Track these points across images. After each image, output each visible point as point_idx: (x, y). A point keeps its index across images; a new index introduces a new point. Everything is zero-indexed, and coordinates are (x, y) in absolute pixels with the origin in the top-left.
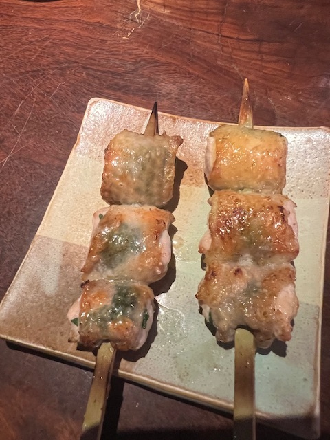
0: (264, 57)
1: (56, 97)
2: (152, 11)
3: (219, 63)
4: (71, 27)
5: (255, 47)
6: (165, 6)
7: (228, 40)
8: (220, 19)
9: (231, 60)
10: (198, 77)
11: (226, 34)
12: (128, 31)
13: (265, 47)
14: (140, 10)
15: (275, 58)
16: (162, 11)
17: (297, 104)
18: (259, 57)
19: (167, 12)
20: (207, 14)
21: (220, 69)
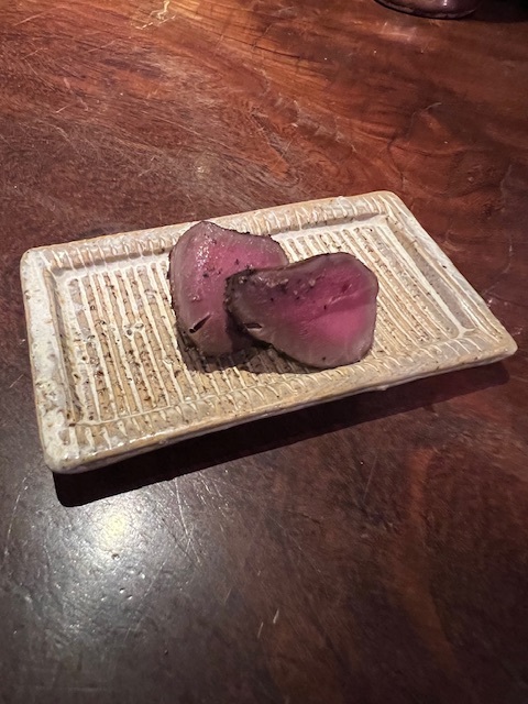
0: (301, 70)
1: (30, 58)
2: (181, 15)
3: (245, 65)
4: (75, 8)
5: (293, 61)
6: (197, 13)
7: (263, 51)
8: (259, 34)
9: (260, 65)
10: (216, 71)
11: (262, 46)
12: (144, 24)
13: (304, 63)
14: (165, 11)
15: (312, 73)
16: (192, 16)
17: (327, 111)
18: (295, 69)
19: (198, 18)
20: (244, 28)
21: (246, 70)
